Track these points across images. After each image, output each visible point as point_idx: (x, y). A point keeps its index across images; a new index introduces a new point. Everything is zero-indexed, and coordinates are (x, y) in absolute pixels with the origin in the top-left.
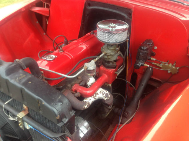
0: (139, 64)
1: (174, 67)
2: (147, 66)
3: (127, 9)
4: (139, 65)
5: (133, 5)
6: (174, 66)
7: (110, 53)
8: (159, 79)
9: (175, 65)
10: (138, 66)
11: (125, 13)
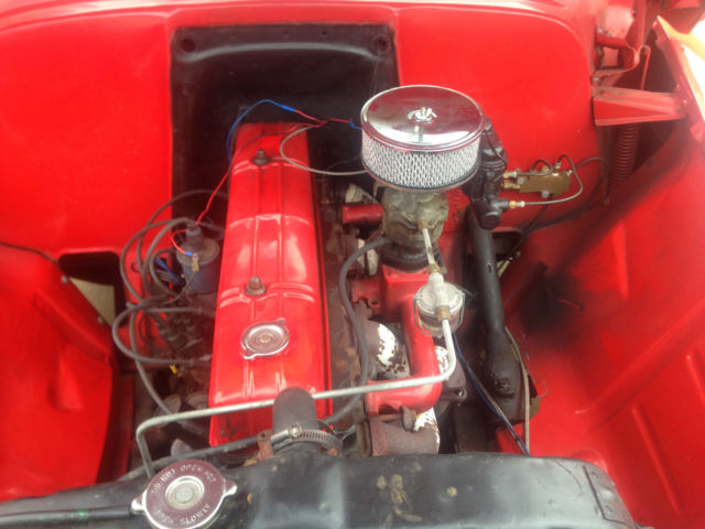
0: (494, 210)
1: (556, 175)
2: (518, 208)
3: (365, 26)
4: (495, 213)
5: (394, 9)
6: (555, 171)
7: (437, 216)
8: (509, 225)
9: (558, 167)
10: (495, 216)
11: (361, 44)
